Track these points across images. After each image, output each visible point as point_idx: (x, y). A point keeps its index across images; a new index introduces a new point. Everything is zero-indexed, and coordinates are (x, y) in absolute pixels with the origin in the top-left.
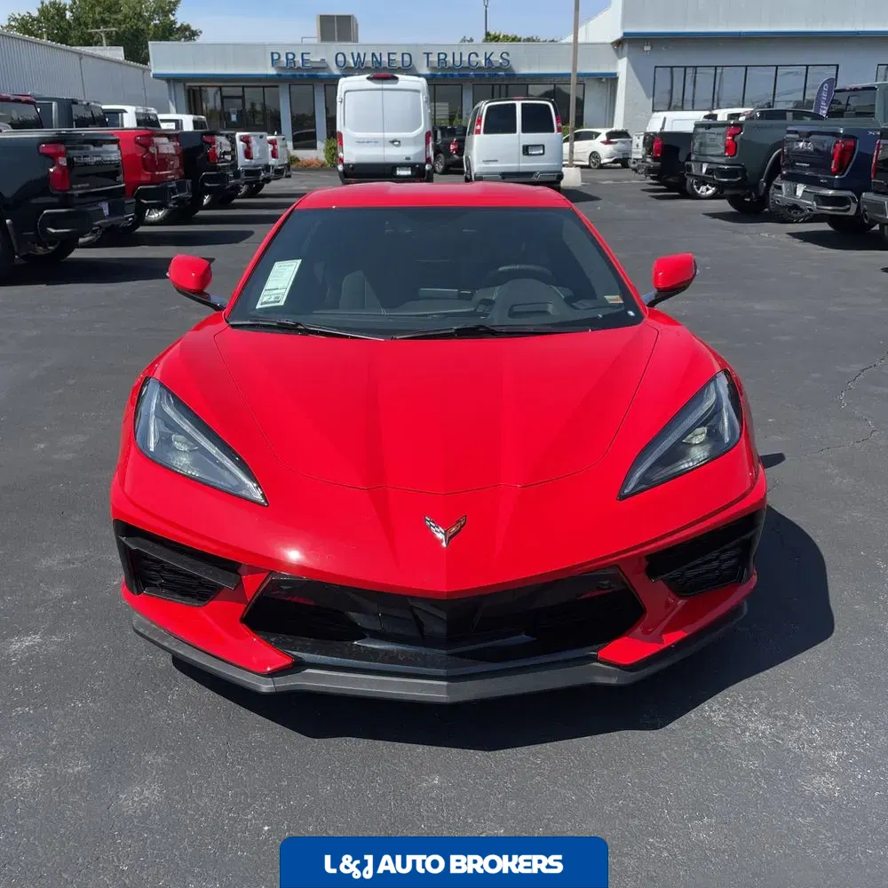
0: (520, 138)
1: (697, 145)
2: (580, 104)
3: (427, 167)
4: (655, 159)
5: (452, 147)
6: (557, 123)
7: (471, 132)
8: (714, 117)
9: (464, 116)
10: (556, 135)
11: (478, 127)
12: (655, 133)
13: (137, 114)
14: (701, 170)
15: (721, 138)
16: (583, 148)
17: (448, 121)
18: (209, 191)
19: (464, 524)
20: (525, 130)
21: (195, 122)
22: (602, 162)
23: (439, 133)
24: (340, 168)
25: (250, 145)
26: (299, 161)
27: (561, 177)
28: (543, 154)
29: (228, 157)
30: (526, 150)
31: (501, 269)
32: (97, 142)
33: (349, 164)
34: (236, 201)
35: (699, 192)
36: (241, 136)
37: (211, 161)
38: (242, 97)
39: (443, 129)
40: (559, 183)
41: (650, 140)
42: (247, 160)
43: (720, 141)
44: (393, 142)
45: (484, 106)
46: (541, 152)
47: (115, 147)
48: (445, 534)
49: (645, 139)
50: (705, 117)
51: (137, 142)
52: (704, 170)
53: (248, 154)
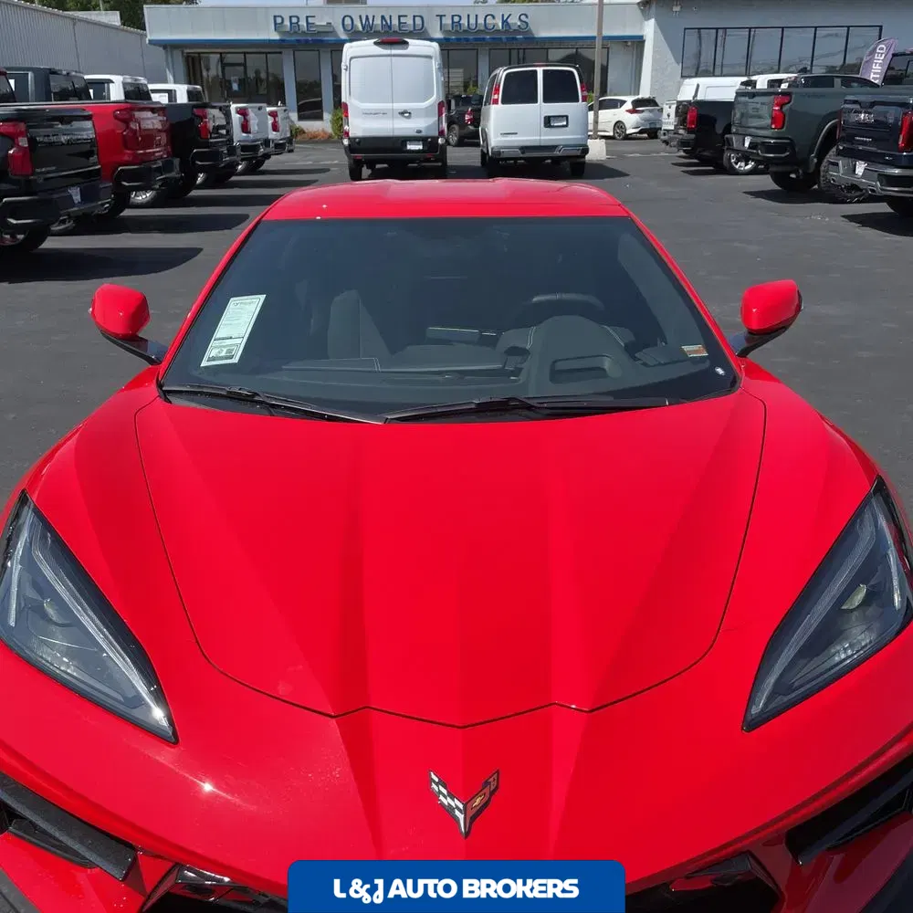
0: (541, 108)
1: (738, 115)
2: (605, 70)
3: (440, 141)
4: (689, 131)
5: (467, 117)
6: (582, 91)
7: (488, 102)
8: (753, 84)
9: (479, 83)
10: (581, 105)
11: (496, 97)
12: (689, 102)
13: (125, 84)
14: (744, 144)
15: (765, 108)
16: (608, 118)
17: (462, 89)
18: (202, 169)
19: (497, 788)
20: (546, 100)
21: (190, 93)
22: (628, 132)
23: (453, 102)
24: (346, 142)
25: (248, 118)
26: (304, 132)
27: (586, 151)
28: (566, 126)
29: (224, 132)
30: (548, 121)
31: (535, 299)
32: (66, 119)
33: (355, 138)
34: (234, 178)
35: (737, 167)
36: (237, 108)
37: (203, 136)
38: (244, 65)
39: (458, 98)
40: (584, 157)
41: (683, 110)
42: (244, 135)
43: (765, 111)
44: (402, 113)
45: (502, 73)
46: (565, 123)
47: (89, 124)
48: (465, 812)
49: (677, 108)
50: (743, 83)
51: (116, 117)
52: (747, 145)
53: (245, 128)
